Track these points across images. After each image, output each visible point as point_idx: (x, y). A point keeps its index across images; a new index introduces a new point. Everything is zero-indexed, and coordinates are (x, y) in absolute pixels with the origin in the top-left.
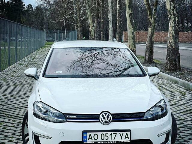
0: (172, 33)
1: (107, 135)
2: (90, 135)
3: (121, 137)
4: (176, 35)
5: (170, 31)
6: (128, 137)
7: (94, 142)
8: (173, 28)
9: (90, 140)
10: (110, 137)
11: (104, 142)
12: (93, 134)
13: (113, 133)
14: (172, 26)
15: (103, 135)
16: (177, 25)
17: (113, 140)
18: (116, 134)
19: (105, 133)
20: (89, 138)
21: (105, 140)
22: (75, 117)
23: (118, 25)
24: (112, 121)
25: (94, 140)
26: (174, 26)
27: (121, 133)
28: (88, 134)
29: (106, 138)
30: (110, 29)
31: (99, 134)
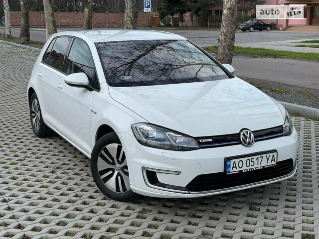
0: (129, 15)
1: (253, 160)
2: (234, 162)
3: (268, 160)
4: (134, 19)
5: (127, 13)
6: (274, 160)
7: (239, 171)
8: (130, 10)
9: (235, 169)
10: (256, 162)
11: (250, 169)
12: (237, 161)
13: (259, 156)
14: (129, 6)
15: (248, 161)
16: (135, 6)
17: (259, 166)
18: (262, 157)
19: (250, 158)
20: (233, 167)
21: (250, 167)
22: (211, 140)
23: (22, 3)
24: (256, 141)
25: (239, 169)
26: (132, 8)
27: (268, 155)
28: (232, 161)
29: (252, 163)
30: (6, 8)
31: (244, 160)
